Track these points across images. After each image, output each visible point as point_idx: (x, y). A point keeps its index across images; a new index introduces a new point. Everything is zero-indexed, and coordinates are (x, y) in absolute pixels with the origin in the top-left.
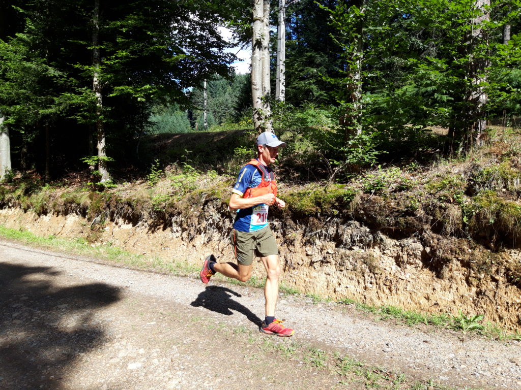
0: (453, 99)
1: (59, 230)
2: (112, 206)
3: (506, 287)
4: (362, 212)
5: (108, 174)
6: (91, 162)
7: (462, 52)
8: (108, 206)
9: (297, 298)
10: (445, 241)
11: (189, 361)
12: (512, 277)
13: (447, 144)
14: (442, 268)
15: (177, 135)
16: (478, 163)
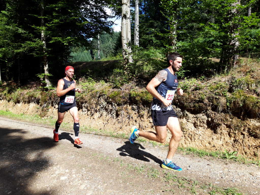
0: (222, 44)
1: (26, 111)
2: (52, 98)
3: (248, 137)
4: (177, 101)
5: (50, 82)
6: (41, 76)
7: (227, 20)
8: (50, 99)
9: (145, 144)
10: (218, 115)
11: (91, 176)
12: (251, 132)
13: (219, 67)
14: (217, 129)
15: (84, 62)
16: (235, 76)
